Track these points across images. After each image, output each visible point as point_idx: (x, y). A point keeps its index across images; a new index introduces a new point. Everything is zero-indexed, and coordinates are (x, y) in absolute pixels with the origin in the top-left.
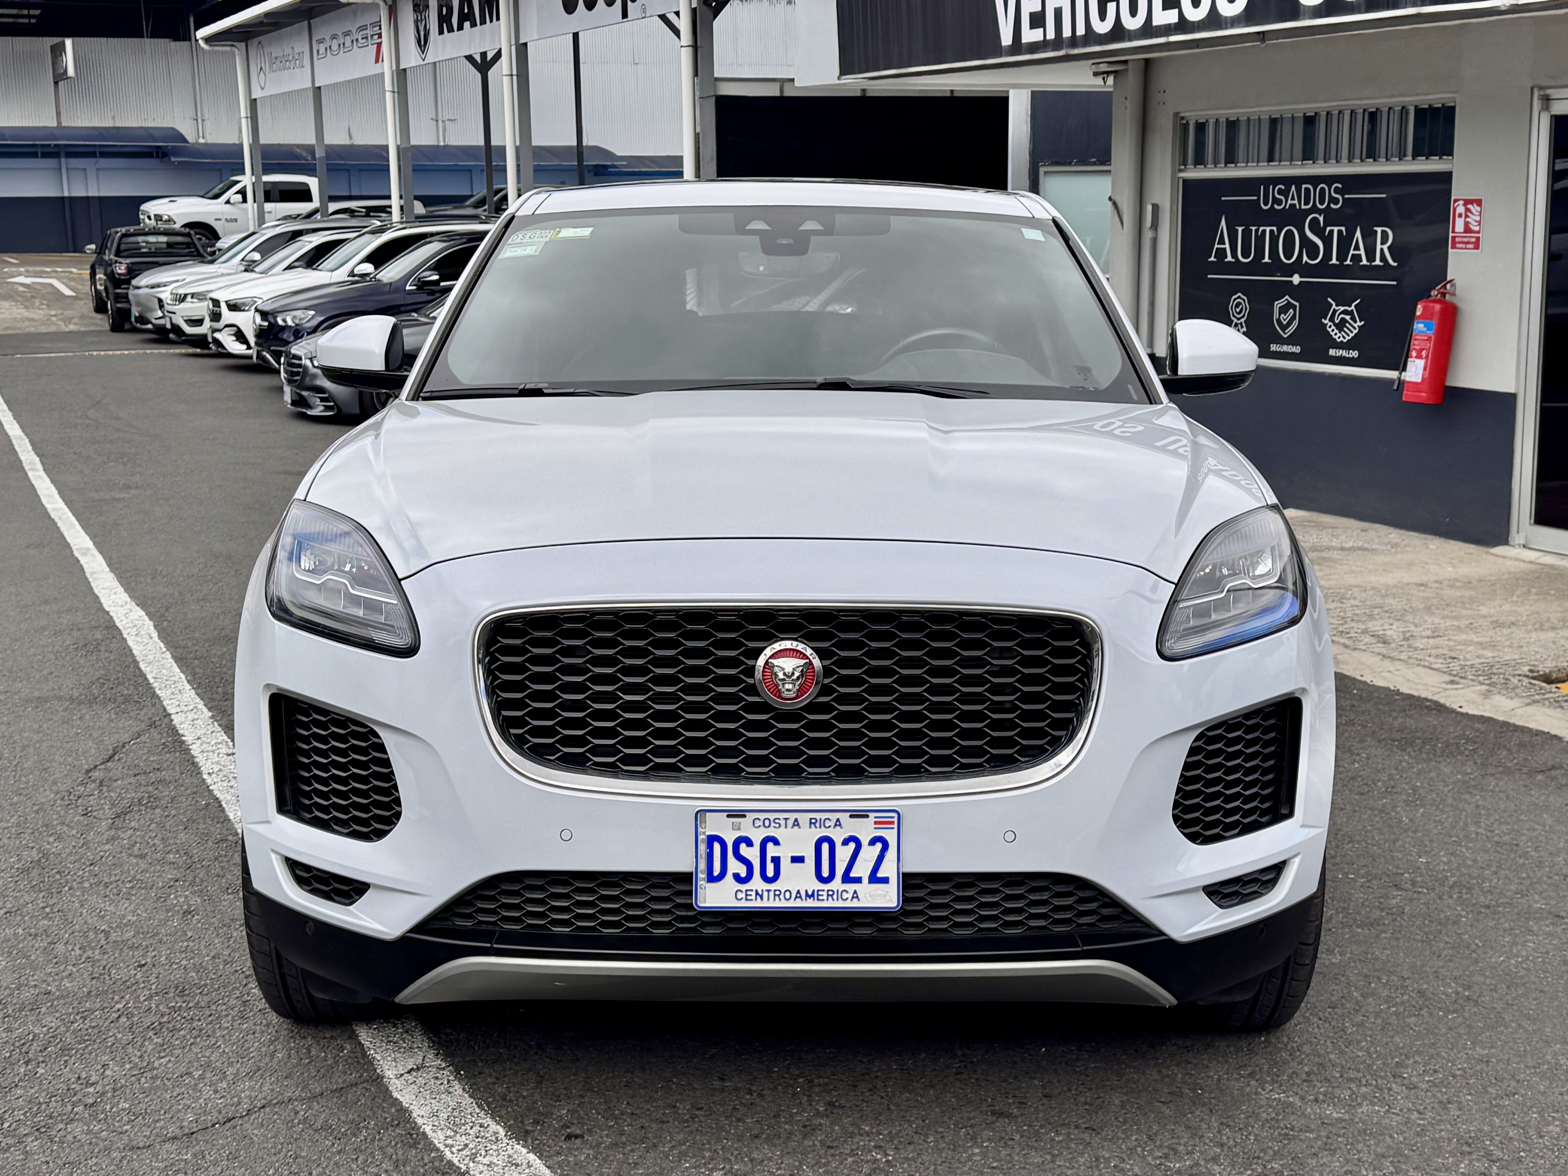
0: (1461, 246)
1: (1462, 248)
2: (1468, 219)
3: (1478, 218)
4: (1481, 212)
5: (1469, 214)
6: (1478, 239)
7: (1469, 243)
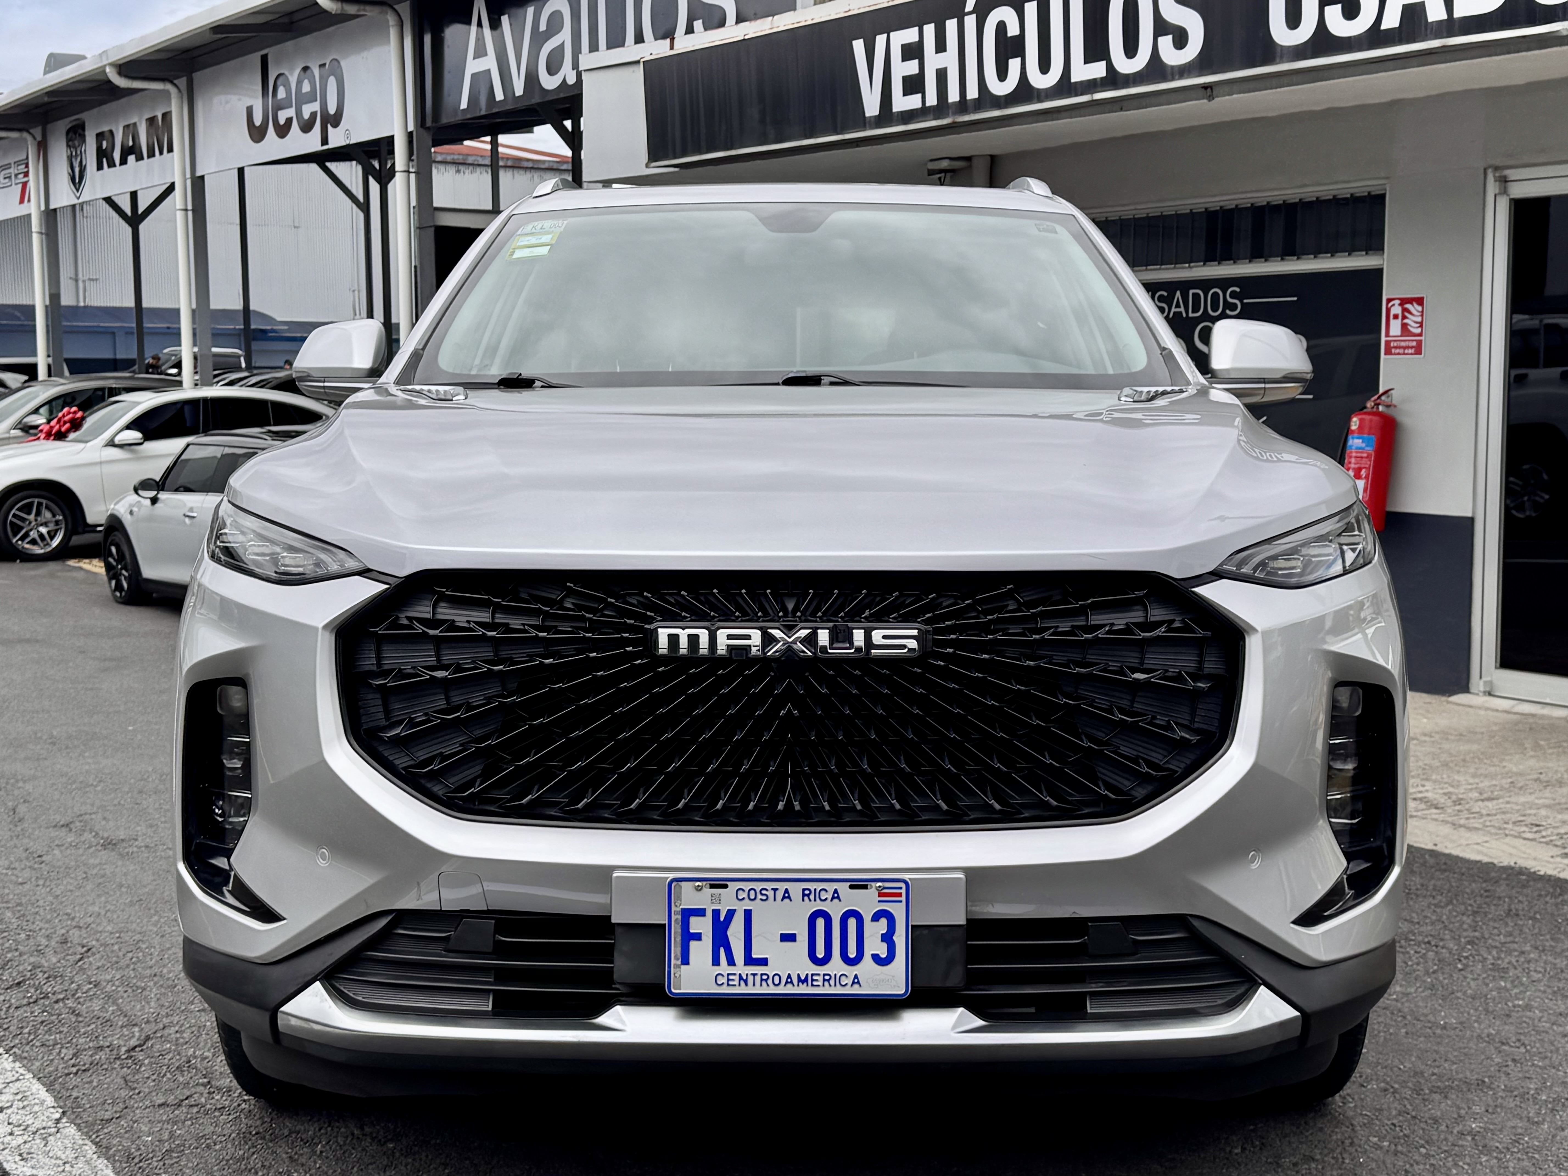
0: (1398, 351)
1: (1399, 354)
2: (1406, 321)
3: (1419, 319)
4: (1422, 312)
5: (1407, 314)
6: (1420, 343)
7: (1408, 347)
